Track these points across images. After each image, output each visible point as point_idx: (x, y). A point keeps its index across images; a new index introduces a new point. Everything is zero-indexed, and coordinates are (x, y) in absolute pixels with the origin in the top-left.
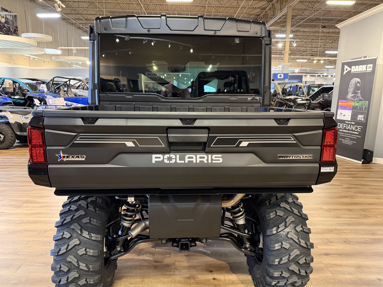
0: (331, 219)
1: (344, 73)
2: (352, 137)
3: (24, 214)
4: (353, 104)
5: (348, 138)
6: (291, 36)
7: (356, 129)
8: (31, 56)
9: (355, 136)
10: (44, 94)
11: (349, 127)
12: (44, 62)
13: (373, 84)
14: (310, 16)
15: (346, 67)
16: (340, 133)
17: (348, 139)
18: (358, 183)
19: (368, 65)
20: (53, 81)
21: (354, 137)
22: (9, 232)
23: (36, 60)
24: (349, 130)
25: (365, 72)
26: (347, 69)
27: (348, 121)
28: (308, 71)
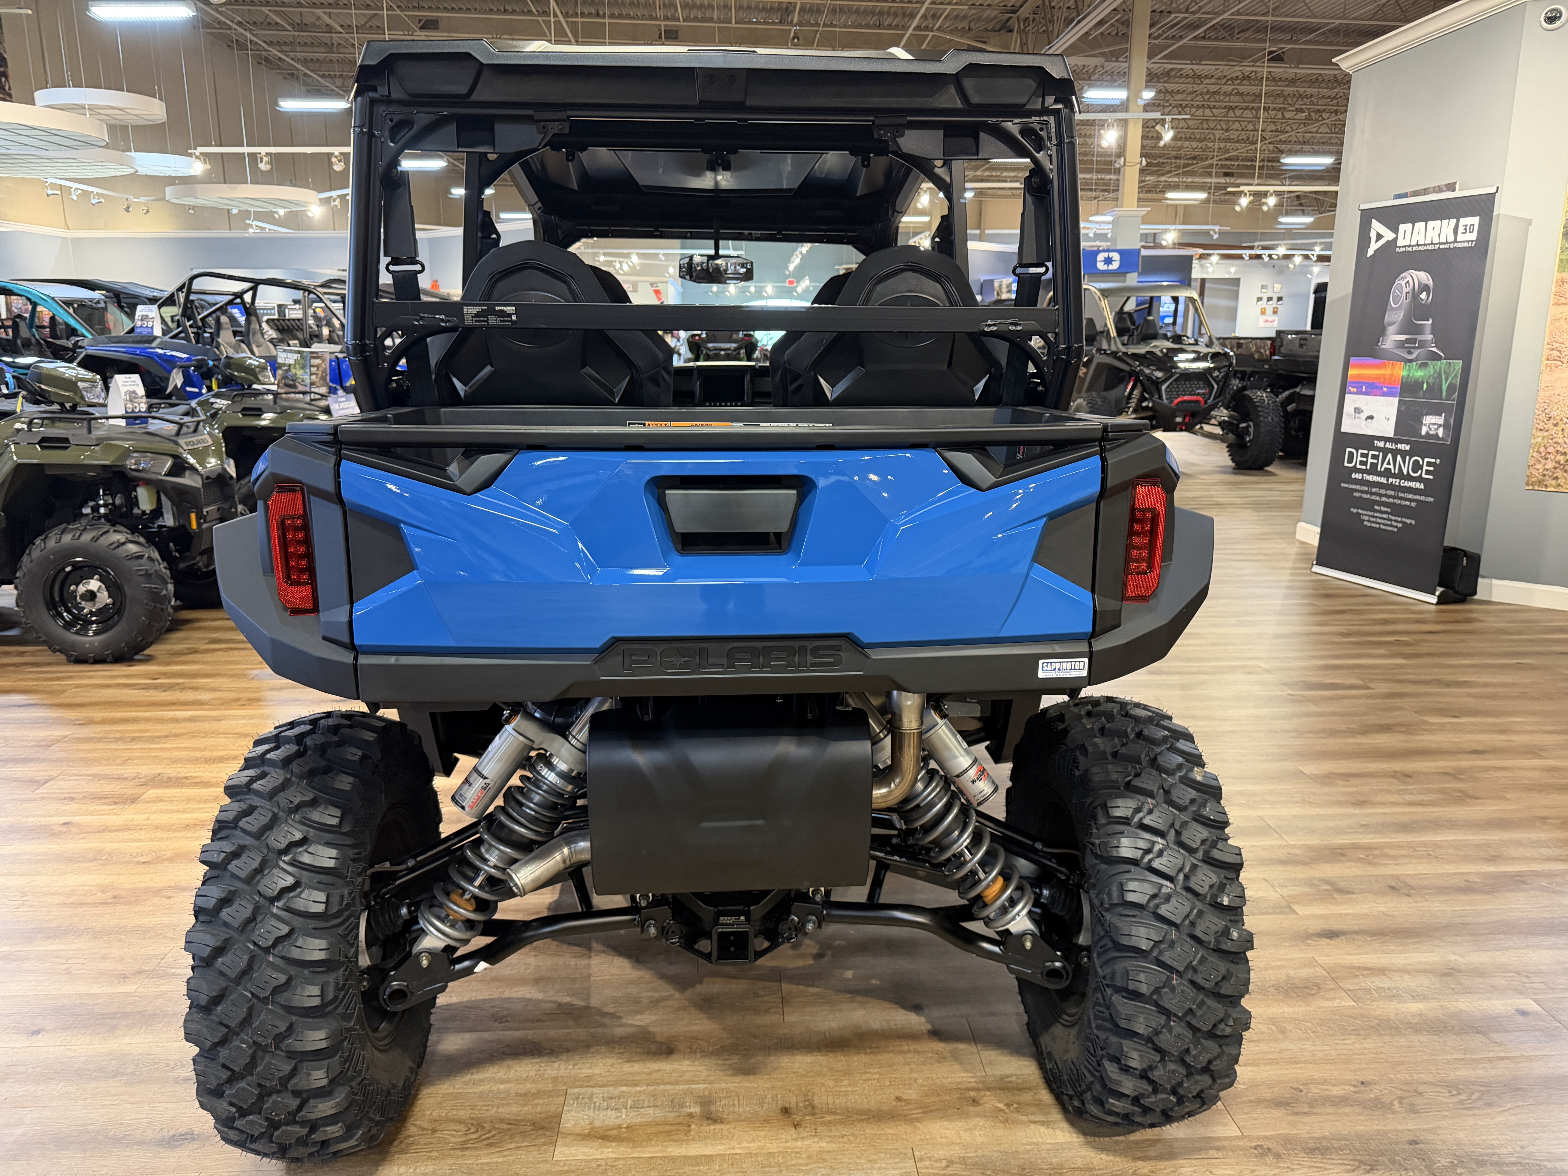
0: (1339, 810)
1: (1371, 252)
2: (1399, 502)
3: (157, 828)
4: (1404, 373)
5: (1386, 505)
6: (1148, 95)
7: (1415, 471)
8: (75, 185)
9: (1410, 496)
10: (154, 345)
11: (1389, 463)
12: (127, 209)
13: (1479, 291)
14: (1218, 14)
15: (1376, 226)
16: (1354, 487)
17: (1383, 509)
18: (1428, 678)
19: (1464, 221)
20: (189, 292)
21: (1409, 501)
22: (115, 897)
23: (94, 201)
24: (1387, 473)
25: (1452, 246)
26: (1379, 237)
27: (1386, 439)
28: (1216, 237)
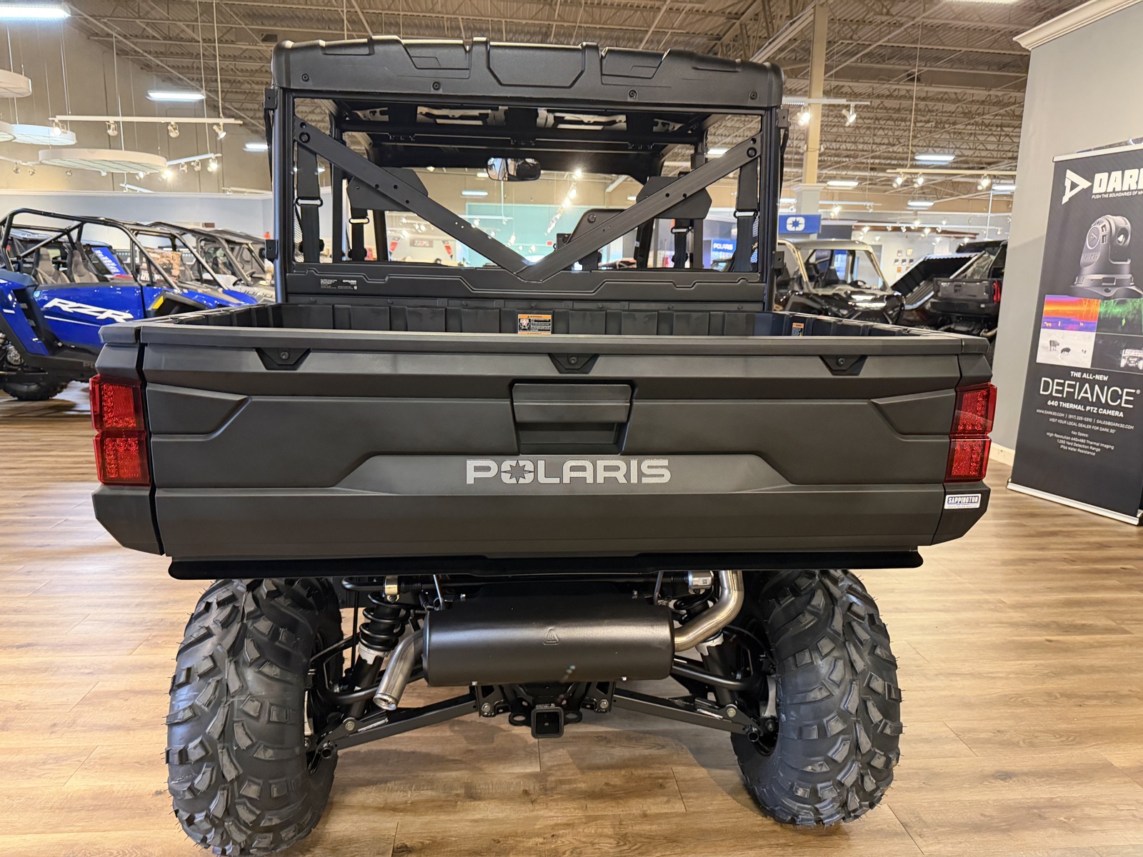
1: (1065, 199)
2: (1097, 428)
4: (1102, 309)
5: (1083, 430)
7: (1114, 400)
9: (1109, 423)
11: (1086, 392)
14: (876, 42)
15: (1071, 176)
16: (1050, 413)
17: (1080, 434)
20: (10, 226)
21: (1109, 428)
24: (1084, 402)
26: (1074, 185)
27: (1083, 370)
28: (870, 211)
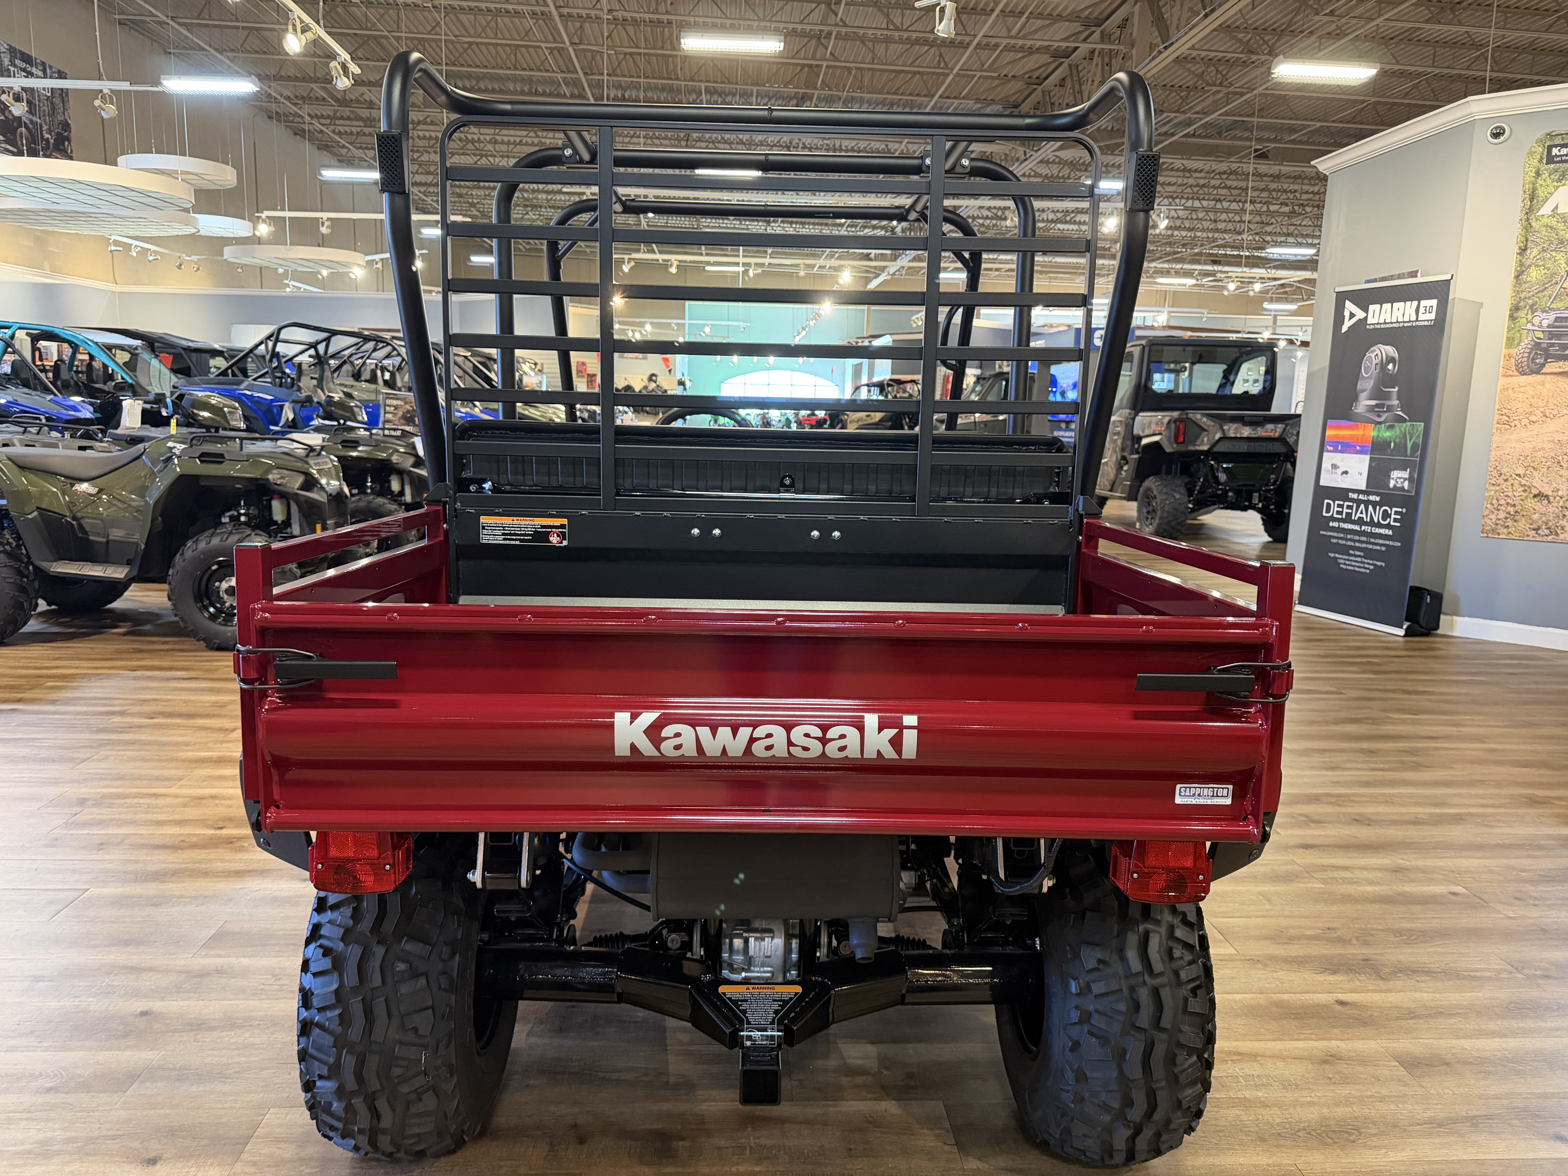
1: (1345, 328)
2: (1370, 546)
4: (1374, 433)
5: (1359, 549)
7: (1384, 519)
8: (134, 243)
9: (1381, 541)
11: (1362, 513)
12: (179, 267)
13: (1438, 365)
14: (1206, 113)
15: (1350, 307)
17: (1357, 553)
19: (1424, 303)
20: (277, 340)
21: (1379, 545)
23: (151, 259)
24: (1360, 522)
25: (1414, 324)
26: (1352, 315)
27: (1359, 492)
28: (1204, 320)
